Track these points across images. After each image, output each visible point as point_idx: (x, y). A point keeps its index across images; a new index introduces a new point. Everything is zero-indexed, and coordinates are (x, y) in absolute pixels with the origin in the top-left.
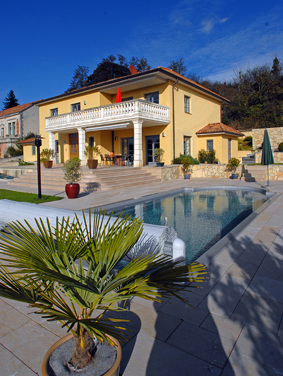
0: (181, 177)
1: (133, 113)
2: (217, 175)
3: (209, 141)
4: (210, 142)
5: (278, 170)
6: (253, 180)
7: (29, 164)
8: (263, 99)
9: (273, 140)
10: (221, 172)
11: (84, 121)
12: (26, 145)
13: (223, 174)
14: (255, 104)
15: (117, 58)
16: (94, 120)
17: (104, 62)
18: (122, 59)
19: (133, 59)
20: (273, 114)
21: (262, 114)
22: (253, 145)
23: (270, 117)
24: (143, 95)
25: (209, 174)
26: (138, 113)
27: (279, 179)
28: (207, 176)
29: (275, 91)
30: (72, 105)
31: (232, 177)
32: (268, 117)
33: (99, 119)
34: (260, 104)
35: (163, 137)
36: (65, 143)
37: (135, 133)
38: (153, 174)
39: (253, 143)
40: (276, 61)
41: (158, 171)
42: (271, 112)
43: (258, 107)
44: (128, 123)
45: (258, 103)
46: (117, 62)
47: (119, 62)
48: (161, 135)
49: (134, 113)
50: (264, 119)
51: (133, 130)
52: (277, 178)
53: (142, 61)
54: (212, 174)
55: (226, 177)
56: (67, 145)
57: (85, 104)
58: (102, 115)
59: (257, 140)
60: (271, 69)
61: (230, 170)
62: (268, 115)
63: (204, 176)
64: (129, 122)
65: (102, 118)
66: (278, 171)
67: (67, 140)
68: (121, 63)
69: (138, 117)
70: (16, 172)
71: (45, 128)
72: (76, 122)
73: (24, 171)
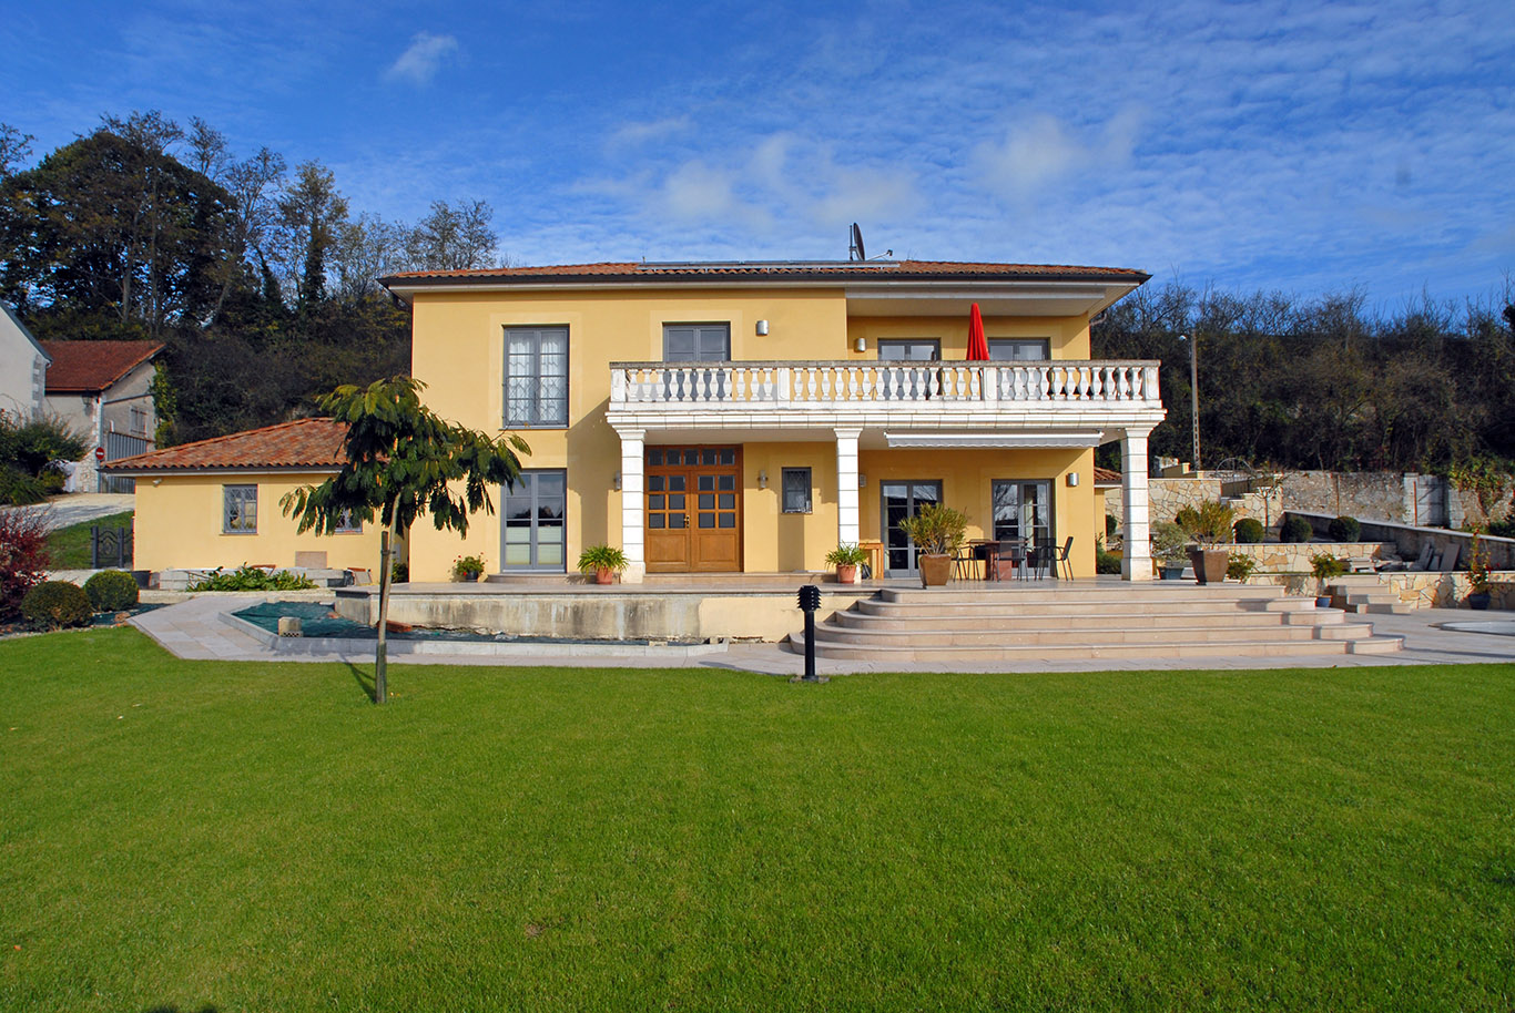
1: (1139, 403)
5: (1403, 584)
16: (949, 405)
30: (665, 324)
33: (974, 406)
35: (1070, 485)
44: (1100, 434)
48: (1060, 480)
49: (1145, 406)
57: (760, 334)
58: (991, 395)
64: (1104, 430)
65: (992, 405)
70: (577, 613)
71: (608, 410)
72: (836, 405)
73: (661, 607)
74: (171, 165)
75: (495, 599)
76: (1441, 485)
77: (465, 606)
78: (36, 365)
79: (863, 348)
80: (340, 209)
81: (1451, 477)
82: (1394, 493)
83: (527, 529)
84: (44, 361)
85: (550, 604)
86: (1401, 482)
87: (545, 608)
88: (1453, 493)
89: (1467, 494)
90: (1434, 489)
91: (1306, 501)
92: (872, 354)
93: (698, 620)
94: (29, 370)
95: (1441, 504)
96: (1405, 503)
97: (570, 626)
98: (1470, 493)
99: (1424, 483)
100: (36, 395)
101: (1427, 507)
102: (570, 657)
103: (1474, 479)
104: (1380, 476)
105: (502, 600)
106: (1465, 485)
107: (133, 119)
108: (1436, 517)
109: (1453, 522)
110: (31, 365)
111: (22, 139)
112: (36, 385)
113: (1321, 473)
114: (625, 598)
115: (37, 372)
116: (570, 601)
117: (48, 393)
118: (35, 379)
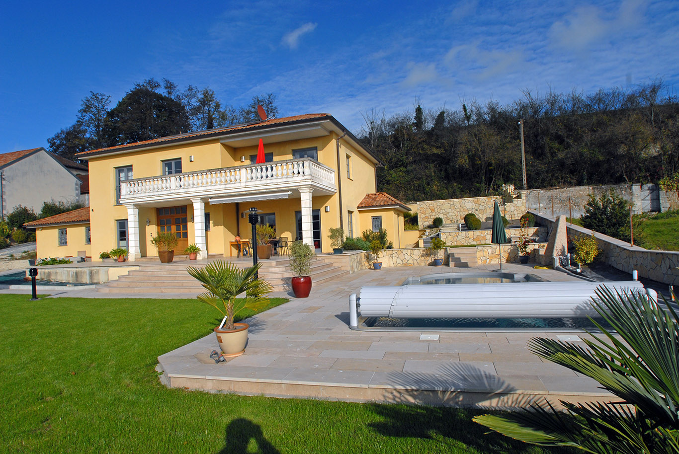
0: (364, 268)
1: (300, 178)
2: (411, 262)
3: (374, 218)
4: (377, 220)
5: (490, 251)
6: (465, 265)
7: (61, 262)
8: (408, 161)
9: (445, 216)
10: (416, 258)
11: (208, 188)
12: (43, 229)
13: (419, 261)
14: (397, 167)
15: (162, 84)
16: (228, 186)
17: (138, 90)
18: (170, 86)
19: (190, 89)
20: (423, 181)
21: (408, 182)
22: (419, 223)
23: (419, 186)
24: (291, 151)
25: (399, 261)
26: (309, 177)
27: (492, 263)
28: (395, 265)
29: (422, 150)
30: (162, 161)
31: (435, 263)
32: (416, 185)
33: (237, 185)
34: (404, 167)
35: (326, 211)
36: (149, 223)
37: (302, 207)
38: (336, 265)
39: (419, 221)
40: (419, 111)
41: (344, 260)
42: (419, 179)
43: (401, 170)
44: (290, 192)
45: (400, 166)
46: (161, 91)
47: (165, 91)
48: (322, 210)
49: (303, 178)
50: (410, 188)
51: (298, 200)
52: (490, 261)
53: (206, 94)
54: (404, 262)
55: (423, 264)
56: (154, 226)
57: (191, 161)
58: (243, 179)
59: (424, 216)
60: (413, 121)
61: (428, 255)
62: (417, 183)
63: (392, 265)
64: (291, 190)
65: (243, 184)
66: (490, 253)
67: (154, 218)
68: (169, 93)
69: (310, 183)
70: (77, 274)
71: (120, 198)
72: (190, 190)
73: (98, 272)
74: (160, 97)
75: (56, 270)
76: (655, 190)
77: (49, 272)
78: (76, 184)
79: (244, 160)
80: (217, 106)
81: (660, 184)
82: (627, 195)
83: (125, 241)
84: (79, 182)
85: (69, 271)
86: (631, 189)
87: (68, 272)
88: (662, 193)
89: (670, 193)
90: (653, 192)
91: (578, 202)
92: (248, 162)
93: (108, 276)
94: (74, 186)
95: (656, 200)
96: (633, 200)
97: (75, 279)
98: (672, 192)
99: (647, 189)
100: (77, 195)
101: (650, 201)
102: (45, 290)
103: (675, 185)
104: (619, 186)
105: (57, 270)
106: (669, 188)
107: (145, 82)
108: (655, 206)
109: (662, 209)
110: (74, 184)
111: (106, 98)
112: (77, 192)
113: (587, 187)
114: (89, 268)
115: (77, 187)
116: (74, 270)
117: (81, 194)
118: (76, 189)
